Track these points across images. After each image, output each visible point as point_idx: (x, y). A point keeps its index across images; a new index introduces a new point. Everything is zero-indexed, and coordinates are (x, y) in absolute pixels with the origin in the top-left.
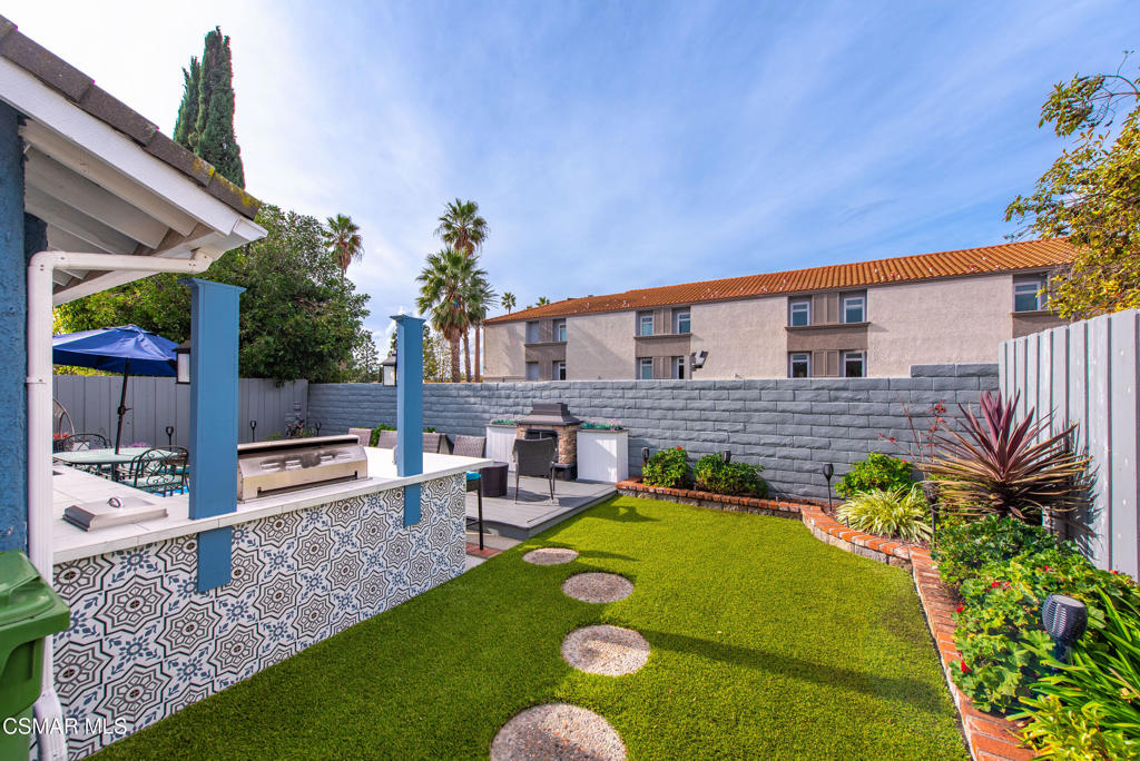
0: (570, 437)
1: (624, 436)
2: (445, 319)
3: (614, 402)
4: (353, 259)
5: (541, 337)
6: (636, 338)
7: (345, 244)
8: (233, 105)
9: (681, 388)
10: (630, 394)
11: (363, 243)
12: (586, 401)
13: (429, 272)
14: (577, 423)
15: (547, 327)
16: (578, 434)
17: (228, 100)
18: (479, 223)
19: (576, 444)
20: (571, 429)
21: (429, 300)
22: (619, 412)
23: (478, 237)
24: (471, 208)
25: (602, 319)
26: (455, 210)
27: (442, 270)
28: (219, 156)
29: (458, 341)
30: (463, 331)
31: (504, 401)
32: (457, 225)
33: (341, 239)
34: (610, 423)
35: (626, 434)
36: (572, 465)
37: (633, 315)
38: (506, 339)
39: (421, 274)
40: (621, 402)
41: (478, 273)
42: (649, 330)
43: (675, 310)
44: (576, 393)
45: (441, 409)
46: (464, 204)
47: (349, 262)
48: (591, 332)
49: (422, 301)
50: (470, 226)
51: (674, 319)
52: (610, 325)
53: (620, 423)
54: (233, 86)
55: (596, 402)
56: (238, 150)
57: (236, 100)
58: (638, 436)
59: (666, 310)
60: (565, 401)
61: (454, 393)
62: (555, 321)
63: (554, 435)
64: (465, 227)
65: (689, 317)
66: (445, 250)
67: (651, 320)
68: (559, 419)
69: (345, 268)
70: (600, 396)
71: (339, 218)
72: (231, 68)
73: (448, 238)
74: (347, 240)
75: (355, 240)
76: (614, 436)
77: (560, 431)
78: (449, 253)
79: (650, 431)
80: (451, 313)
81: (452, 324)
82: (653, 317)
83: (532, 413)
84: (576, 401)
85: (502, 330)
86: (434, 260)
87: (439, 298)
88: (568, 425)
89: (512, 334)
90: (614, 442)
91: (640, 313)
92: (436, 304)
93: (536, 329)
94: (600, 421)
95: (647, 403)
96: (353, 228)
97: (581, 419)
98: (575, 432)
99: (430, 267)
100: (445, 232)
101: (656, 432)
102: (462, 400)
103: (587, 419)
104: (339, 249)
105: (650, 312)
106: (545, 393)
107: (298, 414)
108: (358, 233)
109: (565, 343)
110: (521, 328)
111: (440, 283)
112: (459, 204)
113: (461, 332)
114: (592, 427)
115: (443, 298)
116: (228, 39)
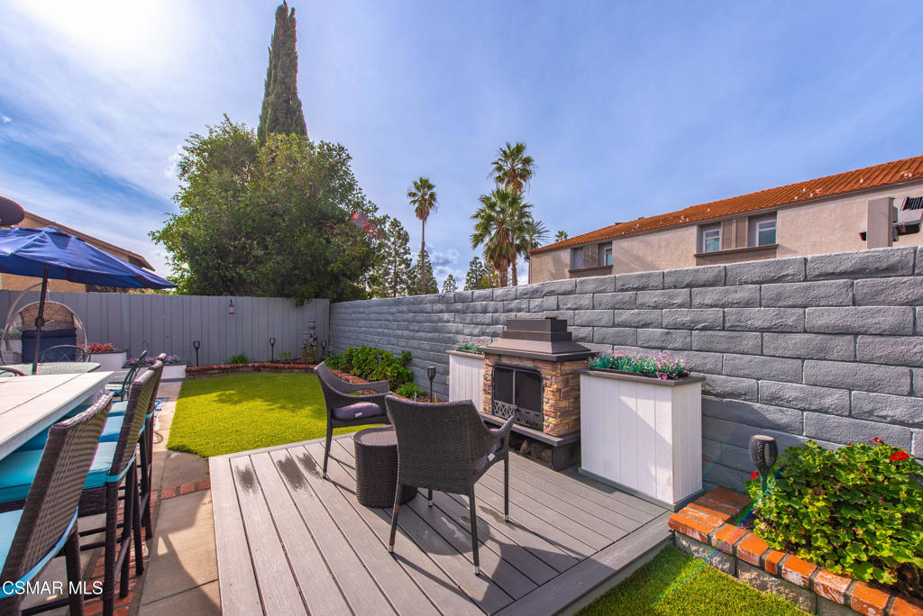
0: (566, 383)
1: (693, 394)
2: (494, 250)
3: (668, 316)
4: (431, 211)
5: (586, 262)
6: (697, 256)
7: (425, 200)
8: (296, 65)
9: (890, 270)
10: (711, 295)
11: (438, 197)
12: (606, 316)
13: (482, 211)
14: (586, 356)
15: (591, 252)
16: (583, 379)
17: (291, 61)
18: (527, 161)
19: (577, 398)
20: (568, 367)
21: (481, 235)
22: (679, 338)
23: (525, 174)
24: (520, 149)
25: (654, 238)
26: (505, 152)
27: (492, 206)
28: (284, 111)
29: (506, 270)
30: (512, 260)
31: (480, 317)
32: (507, 167)
33: (423, 196)
34: (655, 359)
35: (698, 388)
36: (570, 439)
37: (694, 230)
38: (551, 267)
39: (475, 213)
40: (685, 316)
41: (525, 206)
42: (715, 244)
43: (752, 219)
44: (586, 300)
45: (416, 328)
46: (513, 146)
47: (428, 214)
48: (641, 254)
49: (476, 236)
50: (520, 166)
51: (751, 230)
52: (663, 244)
53: (681, 361)
54: (297, 50)
55: (625, 315)
56: (300, 105)
57: (299, 61)
58: (731, 395)
59: (739, 219)
60: (564, 314)
61: (428, 307)
62: (601, 246)
63: (536, 377)
64: (515, 167)
65: (774, 225)
66: (495, 190)
67: (717, 233)
68: (545, 348)
69: (425, 219)
70: (633, 304)
71: (421, 180)
72: (295, 35)
73: (500, 179)
74: (427, 197)
75: (432, 196)
76: (667, 392)
77: (546, 371)
78: (498, 191)
79: (768, 386)
80: (500, 245)
81: (500, 255)
82: (721, 230)
83: (506, 335)
84: (586, 315)
85: (548, 259)
86: (485, 200)
87: (490, 233)
88: (561, 360)
89: (557, 262)
90: (666, 407)
91: (702, 227)
92: (487, 239)
93: (580, 255)
94: (634, 354)
95: (759, 316)
96: (430, 187)
97: (593, 348)
98: (576, 375)
99: (482, 206)
100: (497, 174)
101: (791, 390)
102: (435, 317)
103: (606, 350)
104: (421, 204)
105: (717, 224)
106: (536, 302)
107: (312, 332)
108: (434, 190)
109: (612, 266)
110: (565, 256)
111: (489, 219)
112: (509, 147)
113: (509, 262)
114: (612, 368)
115: (493, 232)
116: (293, 10)
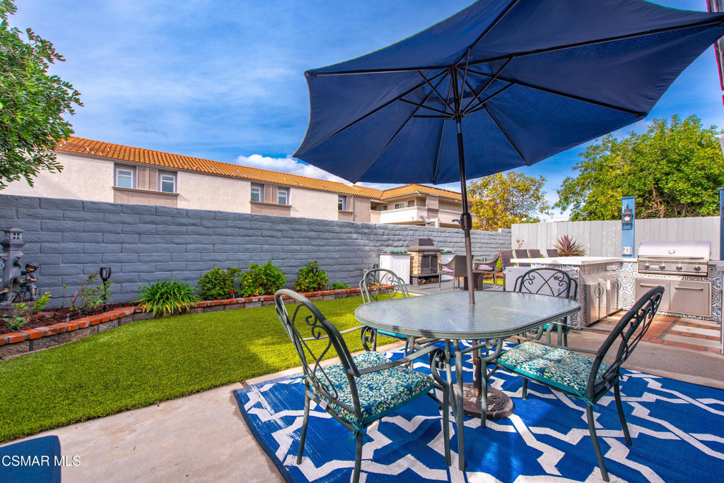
51: (159, 179)
102: (344, 236)
